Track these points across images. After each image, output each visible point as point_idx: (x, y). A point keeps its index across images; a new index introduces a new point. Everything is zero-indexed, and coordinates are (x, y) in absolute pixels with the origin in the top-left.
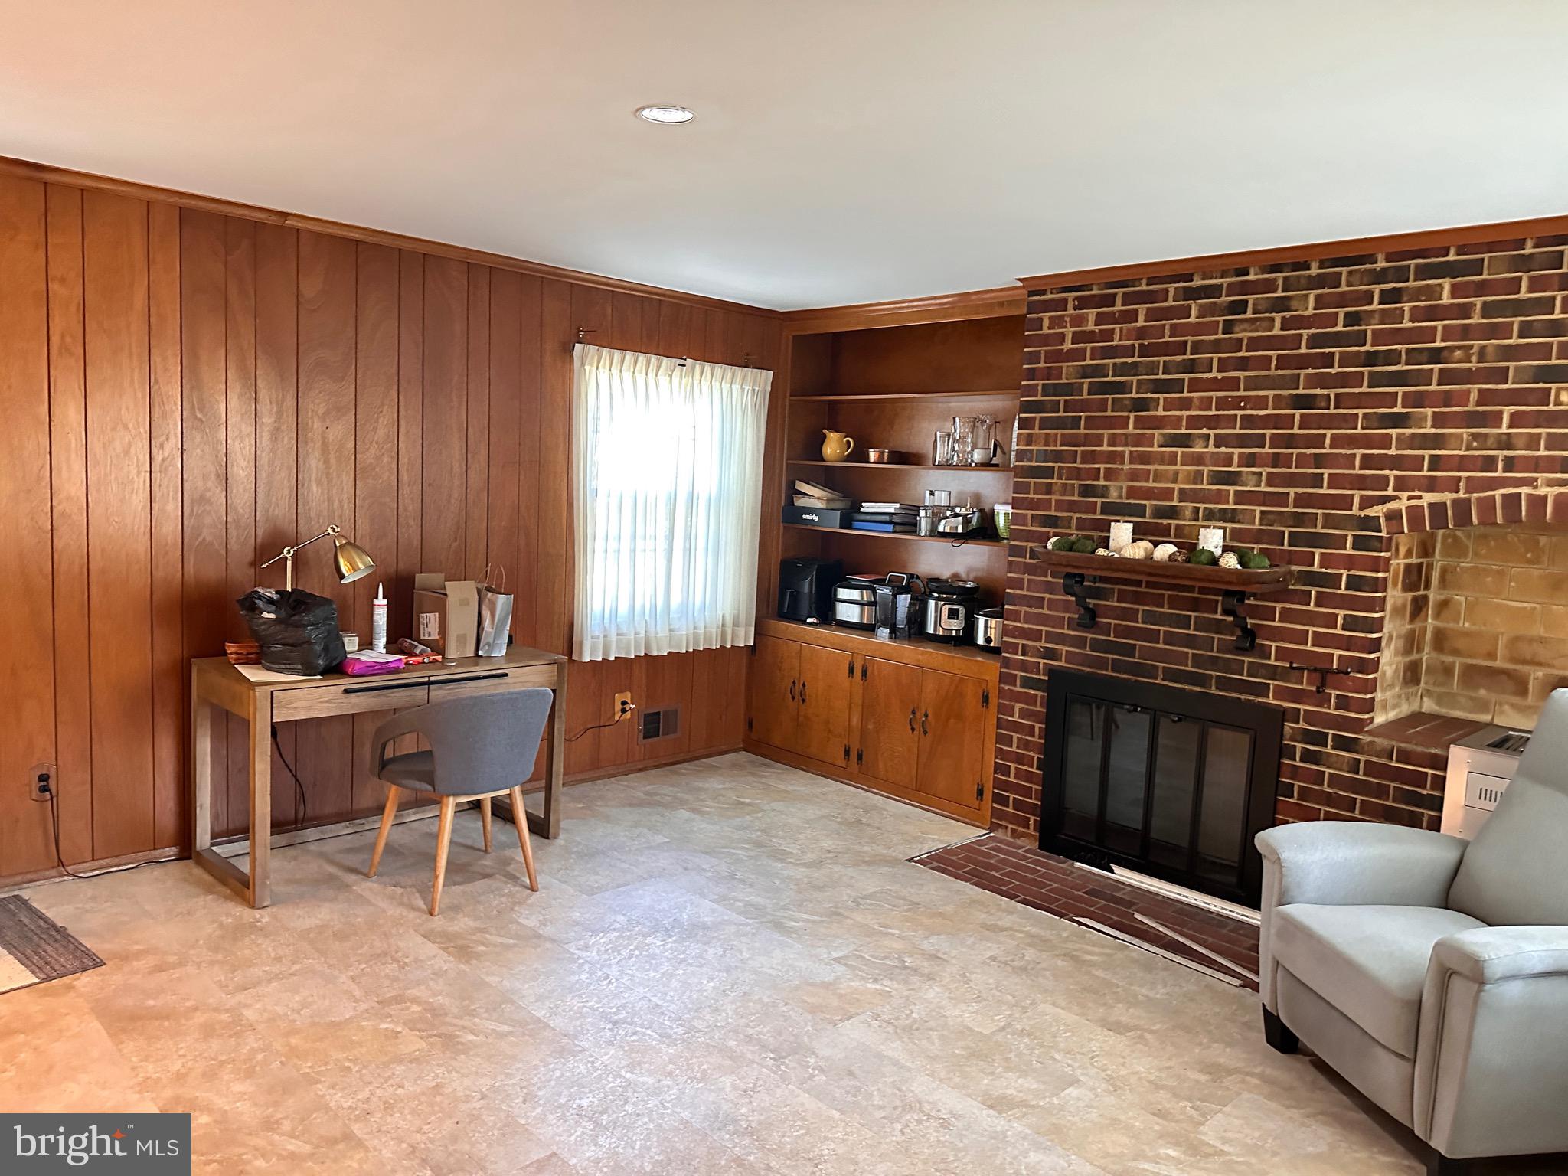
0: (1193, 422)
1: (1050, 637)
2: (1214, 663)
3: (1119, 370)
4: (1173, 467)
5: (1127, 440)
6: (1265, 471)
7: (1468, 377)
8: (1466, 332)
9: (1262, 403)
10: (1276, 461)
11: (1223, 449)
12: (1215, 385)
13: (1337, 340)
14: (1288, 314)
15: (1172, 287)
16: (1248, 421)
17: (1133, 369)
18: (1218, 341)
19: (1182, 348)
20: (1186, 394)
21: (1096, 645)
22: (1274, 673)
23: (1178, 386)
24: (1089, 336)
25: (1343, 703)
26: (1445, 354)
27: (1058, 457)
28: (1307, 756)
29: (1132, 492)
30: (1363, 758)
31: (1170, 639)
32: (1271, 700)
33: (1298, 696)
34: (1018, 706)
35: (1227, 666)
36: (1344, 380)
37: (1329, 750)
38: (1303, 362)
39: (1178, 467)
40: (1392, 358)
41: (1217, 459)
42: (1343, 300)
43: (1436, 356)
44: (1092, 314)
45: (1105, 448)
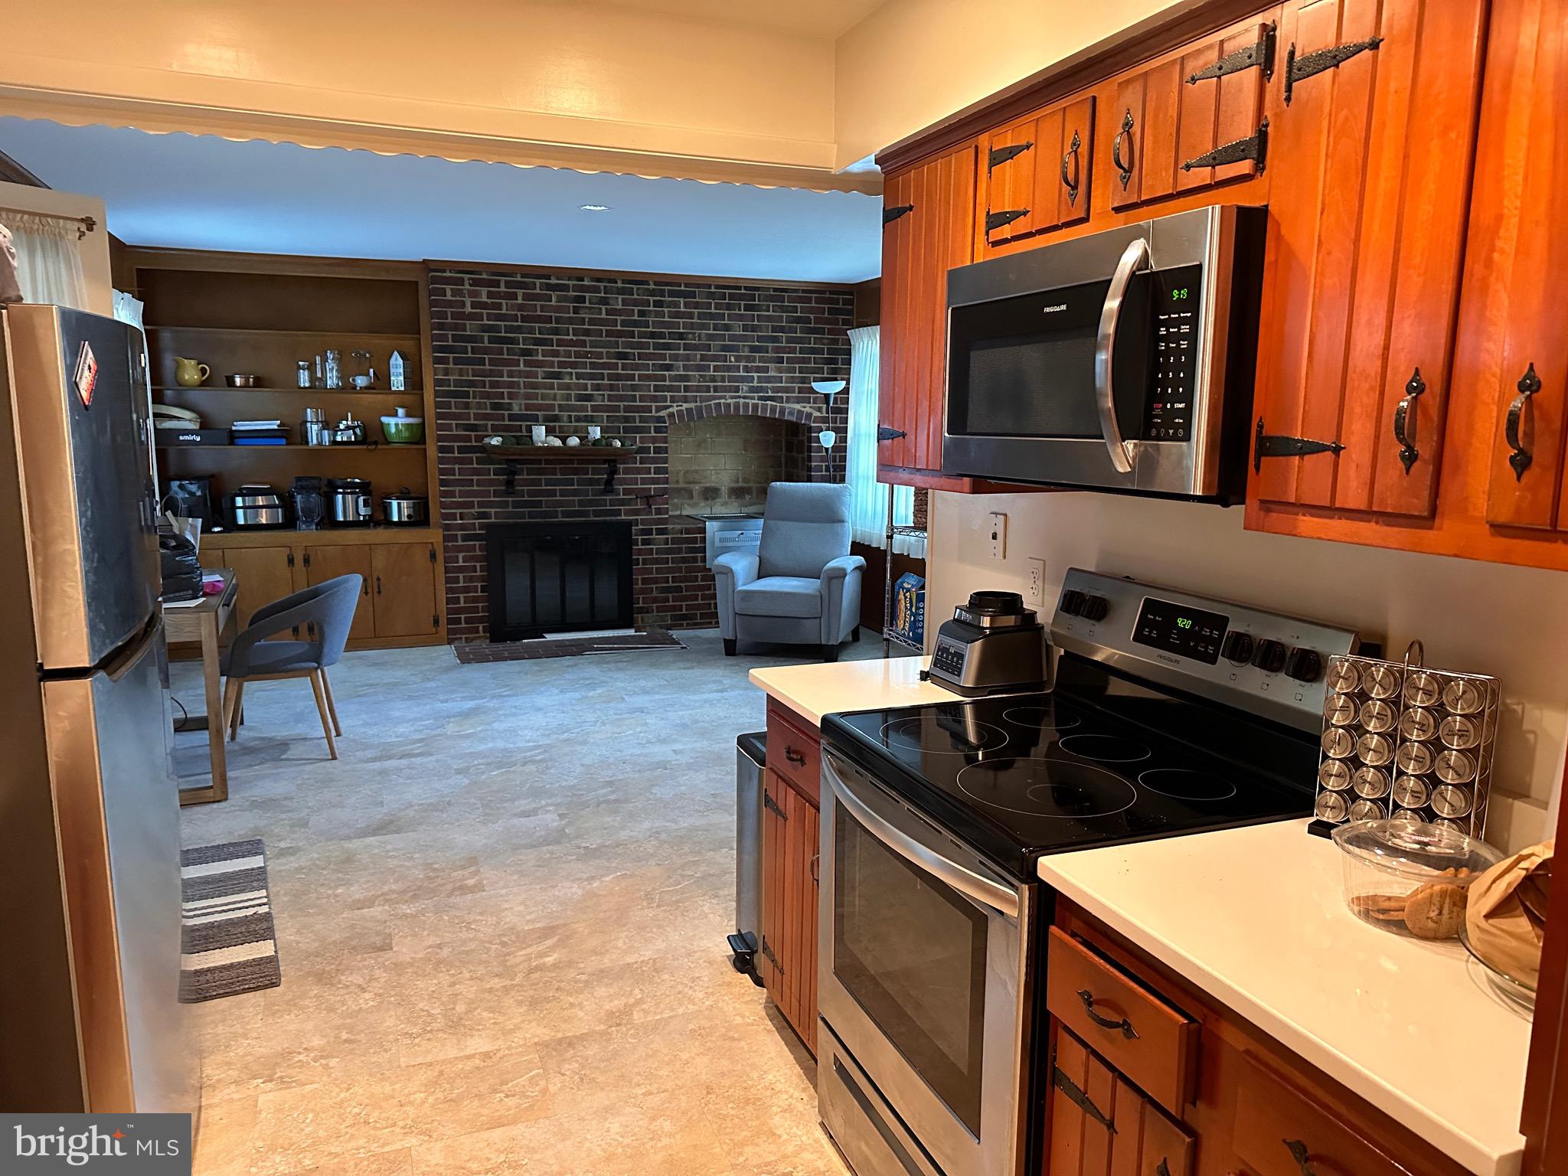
0: (561, 365)
1: (481, 505)
2: (591, 503)
3: (509, 329)
4: (552, 392)
5: (520, 374)
6: (606, 393)
7: (695, 348)
8: (692, 326)
9: (600, 356)
10: (611, 388)
11: (581, 381)
12: (571, 343)
13: (635, 324)
14: (609, 307)
15: (538, 282)
16: (593, 366)
17: (518, 329)
18: (570, 318)
19: (549, 320)
20: (555, 348)
21: (516, 505)
22: (623, 502)
23: (550, 343)
24: (484, 306)
25: (659, 511)
26: (685, 336)
27: (472, 384)
28: (645, 542)
29: (528, 407)
30: (670, 536)
31: (563, 493)
32: (623, 517)
33: (636, 512)
34: (461, 556)
35: (597, 503)
36: (641, 346)
37: (655, 536)
38: (620, 334)
39: (556, 391)
40: (662, 336)
41: (579, 387)
42: (636, 303)
43: (681, 336)
44: (484, 291)
45: (505, 379)
